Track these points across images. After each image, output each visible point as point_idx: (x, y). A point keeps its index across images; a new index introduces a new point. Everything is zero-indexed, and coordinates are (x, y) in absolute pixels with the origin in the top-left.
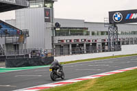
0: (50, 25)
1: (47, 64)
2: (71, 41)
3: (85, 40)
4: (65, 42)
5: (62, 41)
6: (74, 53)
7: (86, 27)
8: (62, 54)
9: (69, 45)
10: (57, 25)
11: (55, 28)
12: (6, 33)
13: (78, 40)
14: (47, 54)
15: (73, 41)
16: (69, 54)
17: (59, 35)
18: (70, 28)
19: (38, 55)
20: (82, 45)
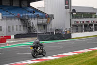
3: (94, 22)
7: (95, 12)
9: (82, 25)
12: (38, 17)
13: (88, 22)
15: (85, 22)
20: (92, 25)
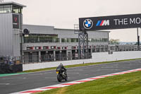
0: (18, 31)
1: (16, 72)
2: (40, 48)
3: (55, 47)
4: (34, 49)
5: (31, 48)
6: (43, 60)
7: (56, 34)
8: (31, 61)
9: (38, 52)
10: (26, 31)
11: (23, 35)
13: (47, 47)
14: (15, 62)
15: (42, 48)
16: (38, 61)
17: (28, 42)
18: (39, 35)
19: (6, 62)
20: (52, 52)
